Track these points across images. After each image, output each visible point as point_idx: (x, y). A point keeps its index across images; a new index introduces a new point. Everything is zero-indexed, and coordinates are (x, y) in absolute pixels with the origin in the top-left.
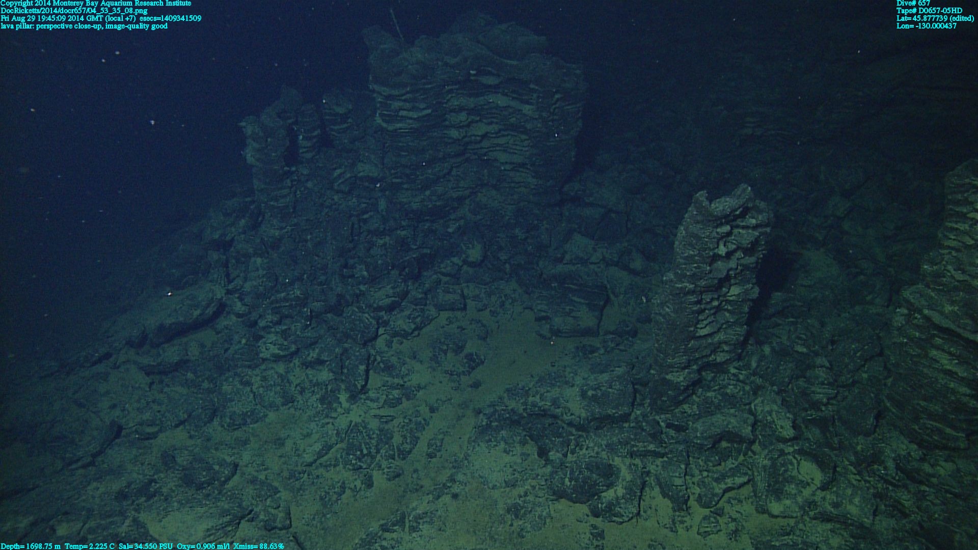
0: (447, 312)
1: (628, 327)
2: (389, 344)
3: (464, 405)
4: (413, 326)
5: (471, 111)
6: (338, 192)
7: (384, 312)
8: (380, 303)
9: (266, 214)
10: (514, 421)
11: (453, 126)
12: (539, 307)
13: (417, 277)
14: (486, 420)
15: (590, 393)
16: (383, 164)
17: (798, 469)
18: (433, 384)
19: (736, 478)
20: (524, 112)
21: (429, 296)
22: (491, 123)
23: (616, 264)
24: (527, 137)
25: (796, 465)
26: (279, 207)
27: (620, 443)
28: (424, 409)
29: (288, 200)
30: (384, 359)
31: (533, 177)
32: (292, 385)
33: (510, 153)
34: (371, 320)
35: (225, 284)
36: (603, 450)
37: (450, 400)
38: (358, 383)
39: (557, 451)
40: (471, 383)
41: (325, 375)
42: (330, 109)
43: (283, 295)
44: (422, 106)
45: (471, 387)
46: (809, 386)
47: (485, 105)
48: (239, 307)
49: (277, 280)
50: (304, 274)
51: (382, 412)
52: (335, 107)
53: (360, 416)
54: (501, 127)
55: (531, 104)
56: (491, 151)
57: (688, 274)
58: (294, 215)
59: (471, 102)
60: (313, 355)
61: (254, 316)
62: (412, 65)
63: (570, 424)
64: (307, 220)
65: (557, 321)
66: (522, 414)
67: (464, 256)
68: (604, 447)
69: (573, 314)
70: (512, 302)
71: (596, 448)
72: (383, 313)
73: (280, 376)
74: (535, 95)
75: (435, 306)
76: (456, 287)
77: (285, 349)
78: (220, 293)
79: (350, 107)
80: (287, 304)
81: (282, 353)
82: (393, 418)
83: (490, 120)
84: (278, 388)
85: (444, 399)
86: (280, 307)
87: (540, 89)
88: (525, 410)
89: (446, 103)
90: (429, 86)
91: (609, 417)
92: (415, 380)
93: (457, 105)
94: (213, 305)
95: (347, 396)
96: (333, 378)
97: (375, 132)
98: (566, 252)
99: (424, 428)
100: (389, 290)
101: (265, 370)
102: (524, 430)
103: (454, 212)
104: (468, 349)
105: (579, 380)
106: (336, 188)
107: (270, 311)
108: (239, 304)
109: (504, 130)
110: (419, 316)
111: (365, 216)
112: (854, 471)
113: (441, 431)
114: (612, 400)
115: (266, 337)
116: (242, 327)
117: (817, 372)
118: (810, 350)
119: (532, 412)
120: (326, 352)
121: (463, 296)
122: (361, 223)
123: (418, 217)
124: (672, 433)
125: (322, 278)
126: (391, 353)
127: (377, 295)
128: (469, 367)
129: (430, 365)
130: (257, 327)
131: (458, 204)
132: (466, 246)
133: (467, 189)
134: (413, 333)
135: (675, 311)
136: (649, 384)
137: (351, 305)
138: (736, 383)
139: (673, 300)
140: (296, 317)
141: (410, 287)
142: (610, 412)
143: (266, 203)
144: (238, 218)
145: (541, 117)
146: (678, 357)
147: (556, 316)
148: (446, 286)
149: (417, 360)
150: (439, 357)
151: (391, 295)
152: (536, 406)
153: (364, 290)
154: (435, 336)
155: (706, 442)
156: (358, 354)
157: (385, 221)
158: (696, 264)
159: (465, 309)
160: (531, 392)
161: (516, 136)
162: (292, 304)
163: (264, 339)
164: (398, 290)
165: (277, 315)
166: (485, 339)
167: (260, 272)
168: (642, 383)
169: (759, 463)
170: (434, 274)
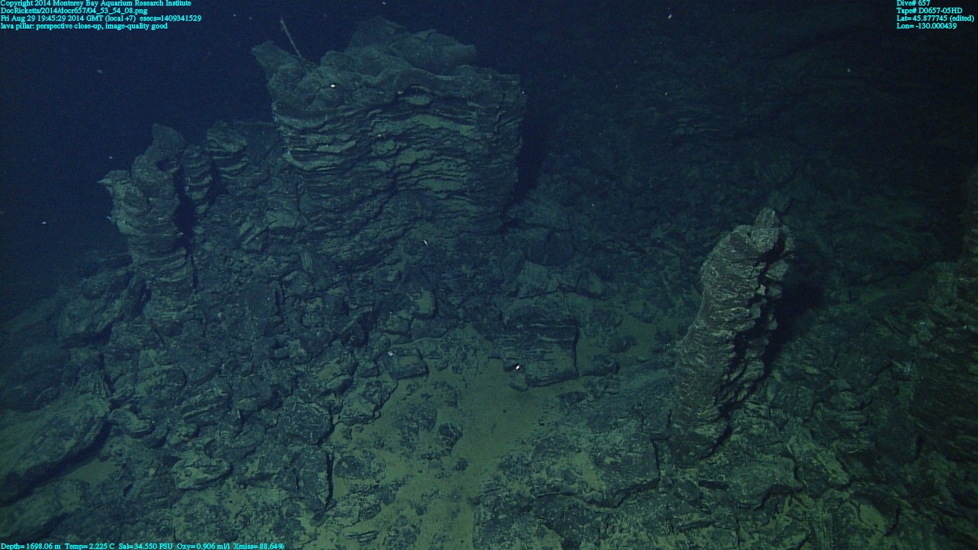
0: (406, 380)
1: (609, 363)
2: (347, 435)
3: (454, 496)
4: (373, 407)
5: (397, 138)
6: (248, 252)
7: (333, 395)
8: (328, 386)
9: (153, 293)
10: (522, 509)
11: (379, 157)
12: (508, 355)
13: (363, 343)
14: (490, 514)
15: (608, 460)
16: (299, 210)
17: (859, 516)
18: (411, 476)
19: (794, 537)
20: (461, 133)
21: (380, 362)
22: (422, 148)
23: (574, 290)
24: (464, 161)
25: (856, 512)
26: (174, 282)
27: (660, 518)
28: (409, 512)
29: (185, 272)
30: (345, 455)
31: (471, 203)
32: (231, 516)
33: (444, 180)
35: (107, 393)
36: (641, 530)
37: (437, 492)
38: (321, 496)
39: (588, 541)
40: (455, 464)
41: (274, 495)
42: (219, 148)
43: (198, 398)
44: (344, 137)
45: (457, 469)
46: (838, 413)
47: (413, 128)
48: (136, 423)
49: (185, 377)
50: (222, 363)
51: (358, 529)
52: (225, 145)
53: (332, 540)
54: (432, 152)
55: (470, 124)
56: (422, 179)
57: (726, 320)
58: (194, 290)
59: (398, 127)
60: (253, 468)
61: (159, 432)
62: (324, 88)
63: (592, 502)
64: (213, 293)
65: (532, 367)
66: (530, 497)
67: (413, 308)
68: (641, 526)
69: (546, 357)
70: (475, 352)
71: (632, 529)
72: (332, 397)
73: (213, 509)
74: (474, 114)
75: (391, 374)
76: (407, 346)
77: (214, 471)
78: (101, 408)
79: (245, 143)
80: (206, 409)
81: (210, 477)
82: (375, 534)
83: (420, 146)
84: (213, 526)
85: (429, 493)
86: (198, 413)
87: (481, 107)
88: (532, 491)
89: (371, 131)
90: (351, 113)
91: (635, 486)
92: (389, 476)
93: (384, 132)
94: (94, 427)
95: (312, 517)
96: (288, 496)
97: (281, 171)
98: (520, 285)
99: (416, 538)
100: (333, 366)
101: (191, 504)
102: (537, 516)
103: (388, 255)
104: (440, 421)
105: (584, 443)
106: (246, 247)
107: (182, 421)
108: (134, 418)
109: (437, 155)
110: (376, 392)
111: (288, 278)
112: (909, 505)
113: (437, 537)
114: (636, 465)
115: (183, 457)
116: (146, 451)
117: (841, 397)
118: (820, 370)
119: (541, 492)
120: (269, 462)
121: (421, 357)
122: (283, 286)
123: (349, 267)
124: (706, 491)
125: (247, 366)
126: (352, 445)
127: (321, 375)
128: (447, 443)
129: (402, 452)
130: (166, 446)
131: (392, 245)
132: (413, 296)
133: (400, 226)
134: (374, 415)
135: (709, 362)
136: (670, 439)
137: (291, 394)
138: (759, 420)
139: (707, 350)
140: (220, 423)
141: (357, 357)
142: (637, 480)
143: (153, 279)
144: (111, 300)
145: (484, 138)
146: (709, 409)
147: (529, 363)
148: (398, 346)
149: (385, 447)
150: (410, 438)
151: (340, 373)
152: (544, 484)
153: (303, 370)
154: (399, 413)
155: (755, 502)
156: (313, 458)
157: (313, 280)
158: (734, 307)
159: (427, 372)
160: (533, 467)
161: (451, 161)
162: (212, 408)
163: (180, 462)
164: (345, 364)
165: (194, 425)
166: (455, 404)
167: (156, 368)
168: (661, 438)
169: (818, 518)
170: (382, 335)
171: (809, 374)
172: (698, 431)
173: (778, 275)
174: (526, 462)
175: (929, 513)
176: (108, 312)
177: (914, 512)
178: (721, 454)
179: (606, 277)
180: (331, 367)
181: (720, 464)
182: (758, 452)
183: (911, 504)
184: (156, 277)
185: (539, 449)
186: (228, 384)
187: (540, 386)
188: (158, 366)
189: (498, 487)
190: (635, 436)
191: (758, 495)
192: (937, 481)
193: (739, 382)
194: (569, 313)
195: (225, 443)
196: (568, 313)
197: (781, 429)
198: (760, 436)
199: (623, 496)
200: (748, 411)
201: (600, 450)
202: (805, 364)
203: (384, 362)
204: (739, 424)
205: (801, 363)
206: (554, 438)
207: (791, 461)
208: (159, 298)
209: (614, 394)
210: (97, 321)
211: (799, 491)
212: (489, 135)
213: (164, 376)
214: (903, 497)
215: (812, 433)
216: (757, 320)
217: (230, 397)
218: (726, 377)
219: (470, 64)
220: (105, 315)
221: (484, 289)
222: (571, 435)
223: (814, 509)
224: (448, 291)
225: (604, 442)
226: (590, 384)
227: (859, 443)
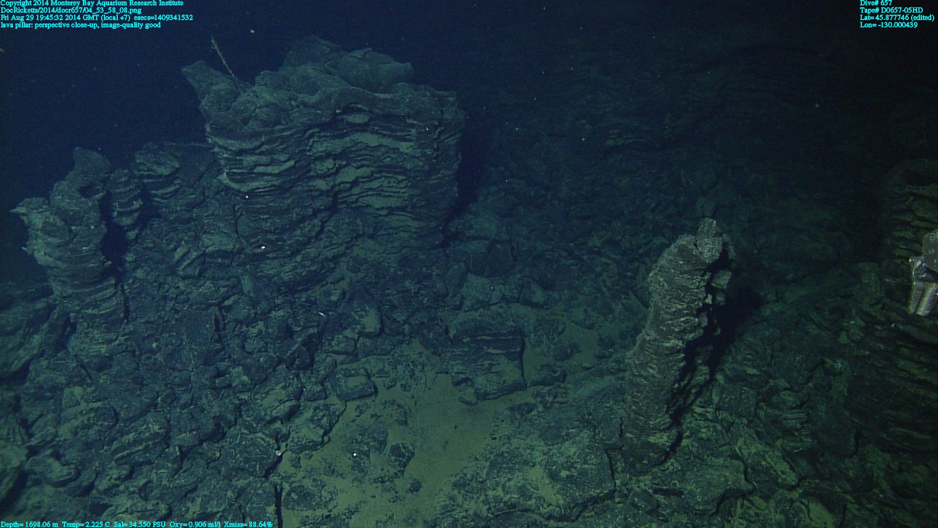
0: (354, 402)
1: (555, 372)
2: (296, 464)
3: (410, 521)
4: (321, 432)
5: (336, 157)
6: (184, 278)
7: (280, 422)
8: (274, 413)
9: (78, 326)
11: (319, 177)
12: (455, 369)
13: (309, 366)
15: (564, 474)
16: (237, 232)
17: (809, 515)
18: (364, 502)
20: (401, 150)
21: (328, 384)
22: (362, 166)
23: (517, 300)
24: (404, 177)
25: (805, 511)
26: (102, 314)
29: (114, 303)
30: (294, 485)
31: (413, 219)
33: (385, 196)
34: (267, 439)
35: (23, 440)
37: (391, 517)
40: (409, 486)
42: (149, 170)
43: (131, 436)
44: (283, 158)
45: (412, 492)
46: (780, 413)
47: (352, 146)
48: (57, 471)
49: (117, 414)
50: (158, 397)
52: (155, 167)
54: (372, 169)
55: (410, 141)
56: (362, 196)
58: (125, 321)
59: (337, 146)
61: (86, 478)
62: (259, 108)
63: (550, 517)
64: (147, 322)
65: (480, 381)
66: (487, 516)
67: (358, 327)
69: (494, 369)
70: (423, 368)
72: (278, 425)
74: (413, 131)
75: (338, 396)
76: (355, 365)
79: (177, 165)
80: (140, 448)
83: (359, 164)
85: (384, 519)
87: (420, 124)
88: (489, 509)
89: (309, 150)
90: (289, 133)
91: (591, 499)
92: (342, 504)
93: (323, 152)
94: (7, 478)
97: (218, 193)
98: (464, 298)
100: (278, 392)
103: (331, 274)
104: (392, 441)
105: (538, 457)
106: (181, 273)
107: (113, 463)
108: (56, 465)
109: (376, 173)
110: (324, 415)
111: (227, 303)
114: (591, 478)
115: (114, 503)
116: (70, 501)
117: (782, 396)
118: (761, 371)
119: (498, 510)
120: (212, 499)
121: (368, 376)
122: (223, 311)
123: (292, 288)
124: (660, 498)
125: (186, 398)
126: (301, 474)
127: (266, 403)
128: (399, 465)
129: (353, 477)
130: (94, 492)
131: (334, 264)
132: (357, 315)
133: (341, 244)
134: (323, 441)
135: (660, 372)
136: (624, 448)
137: (236, 424)
138: (706, 424)
139: (658, 360)
140: (156, 461)
141: (303, 380)
142: (594, 492)
143: (78, 312)
144: (27, 336)
145: (424, 155)
146: (661, 417)
147: (477, 376)
148: (344, 367)
149: (336, 474)
150: (362, 462)
151: (286, 399)
152: (500, 502)
153: (246, 398)
154: (348, 435)
155: (709, 507)
156: (260, 492)
157: (254, 303)
158: (683, 317)
159: (376, 392)
160: (489, 485)
161: (391, 177)
162: (148, 446)
163: (110, 509)
164: (291, 389)
165: (127, 466)
166: (406, 423)
167: (83, 406)
168: (613, 448)
169: (771, 520)
170: (328, 356)
171: (750, 375)
172: (652, 439)
173: (722, 283)
174: (481, 480)
175: (871, 506)
176: (25, 350)
177: (856, 506)
178: (672, 460)
179: (546, 286)
180: (276, 393)
181: (673, 470)
182: (708, 456)
183: (855, 498)
184: (82, 309)
185: (493, 465)
186: (166, 418)
187: (489, 399)
188: (85, 404)
189: (454, 508)
190: (589, 447)
191: (713, 501)
192: (875, 474)
193: (688, 388)
194: (514, 325)
195: (163, 483)
196: (512, 323)
197: (728, 431)
198: (709, 440)
199: (580, 509)
200: (695, 415)
201: (555, 463)
202: (746, 365)
203: (331, 384)
204: (688, 428)
205: (741, 364)
206: (507, 453)
207: (741, 463)
208: (86, 331)
209: (563, 403)
210: (12, 360)
211: (751, 493)
212: (428, 152)
213: (92, 415)
214: (846, 492)
215: (757, 433)
216: (705, 328)
217: (168, 432)
218: (677, 386)
219: (408, 82)
220: (21, 352)
221: (429, 304)
222: (525, 449)
223: (767, 511)
224: (393, 307)
225: (558, 455)
226: (538, 394)
227: (801, 441)
